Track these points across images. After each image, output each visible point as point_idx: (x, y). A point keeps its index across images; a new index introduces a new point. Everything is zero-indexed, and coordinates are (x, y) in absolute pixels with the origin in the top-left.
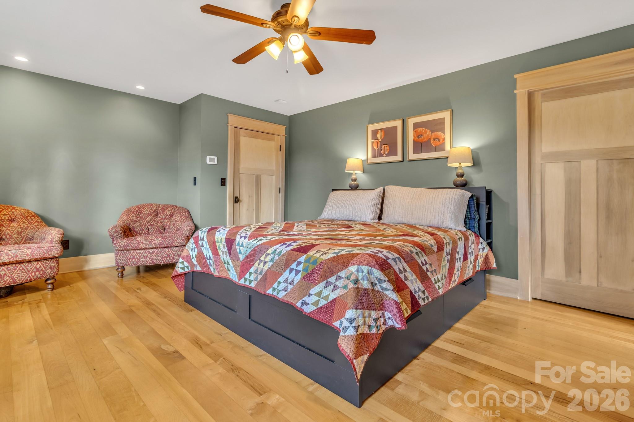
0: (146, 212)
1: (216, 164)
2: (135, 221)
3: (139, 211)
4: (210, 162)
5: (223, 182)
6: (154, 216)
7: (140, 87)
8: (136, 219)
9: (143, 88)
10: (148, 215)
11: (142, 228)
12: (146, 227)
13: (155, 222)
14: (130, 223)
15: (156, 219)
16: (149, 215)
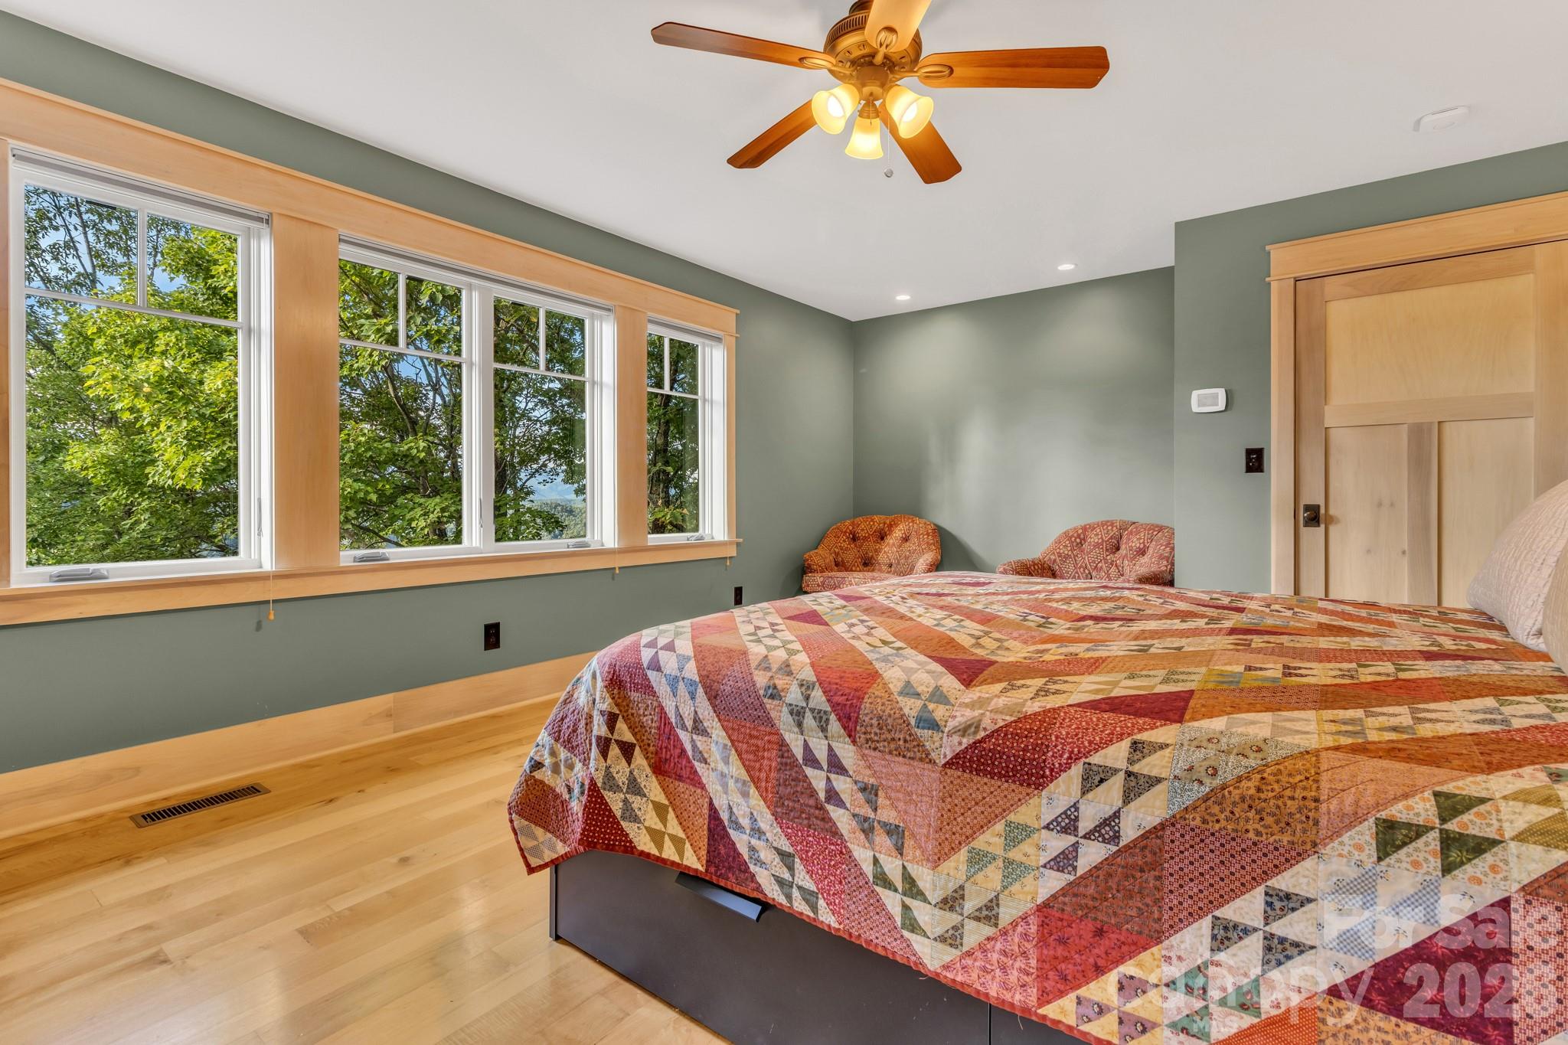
0: (1093, 539)
1: (1223, 409)
2: (1067, 557)
3: (1082, 536)
4: (1199, 406)
5: (1255, 461)
6: (1107, 550)
7: (1066, 267)
8: (1070, 553)
9: (1072, 267)
10: (1094, 546)
11: (1077, 573)
12: (1087, 572)
13: (1105, 563)
14: (1055, 560)
15: (1108, 557)
16: (1097, 545)
